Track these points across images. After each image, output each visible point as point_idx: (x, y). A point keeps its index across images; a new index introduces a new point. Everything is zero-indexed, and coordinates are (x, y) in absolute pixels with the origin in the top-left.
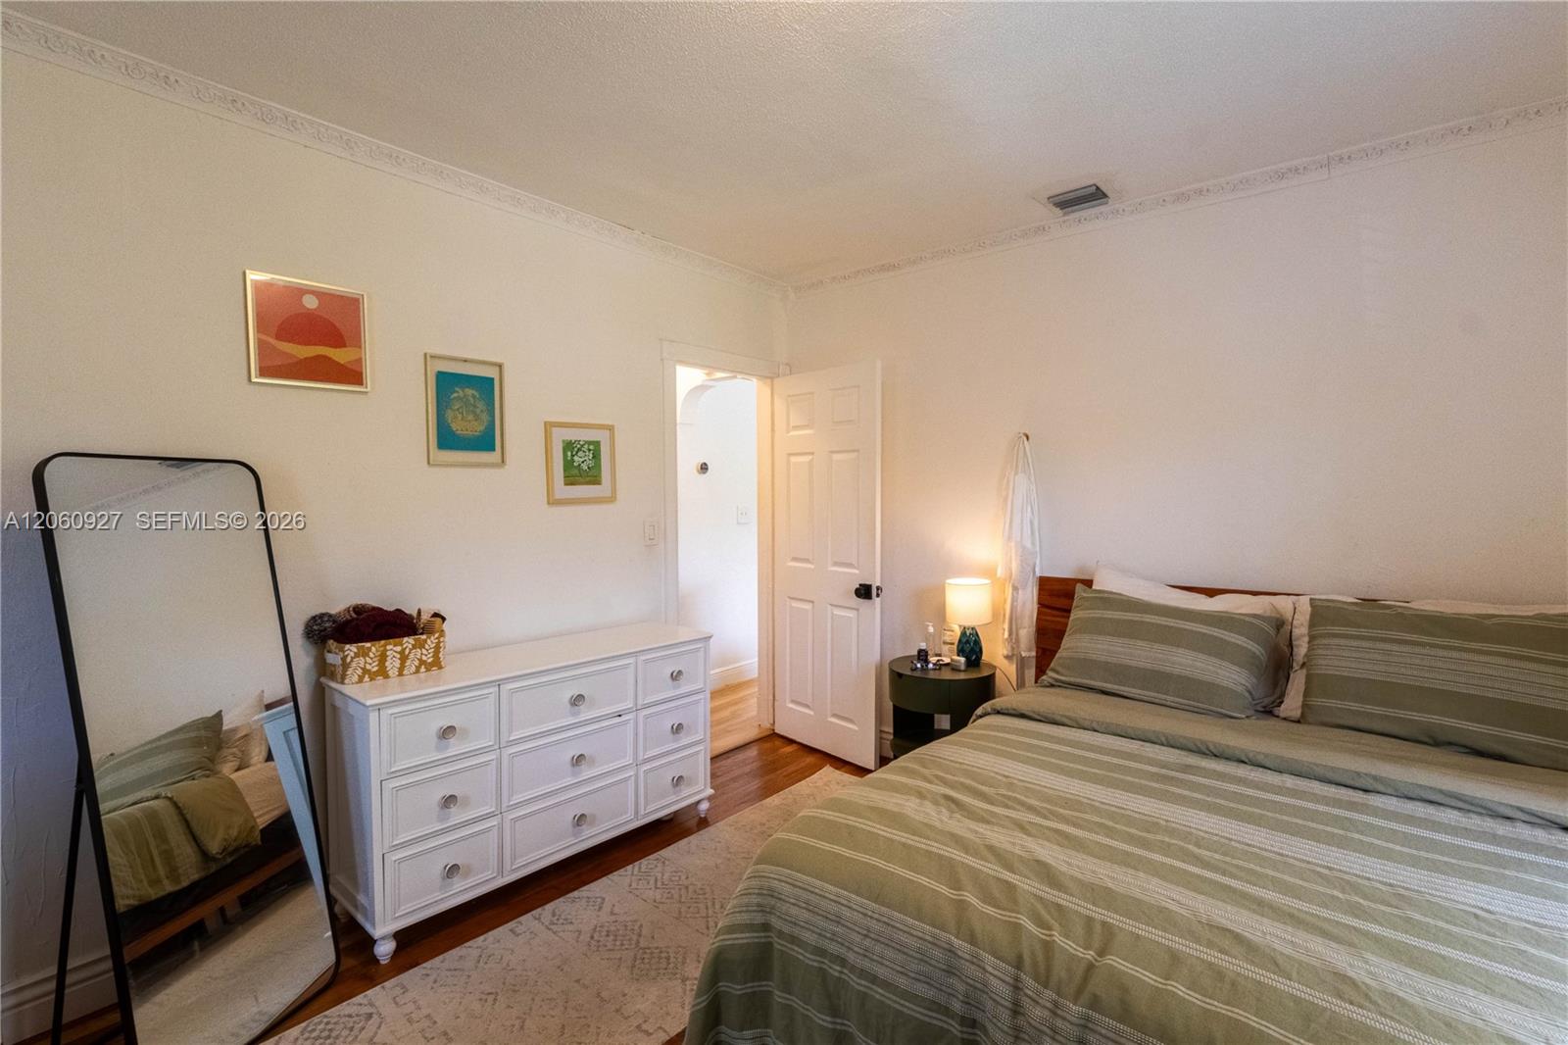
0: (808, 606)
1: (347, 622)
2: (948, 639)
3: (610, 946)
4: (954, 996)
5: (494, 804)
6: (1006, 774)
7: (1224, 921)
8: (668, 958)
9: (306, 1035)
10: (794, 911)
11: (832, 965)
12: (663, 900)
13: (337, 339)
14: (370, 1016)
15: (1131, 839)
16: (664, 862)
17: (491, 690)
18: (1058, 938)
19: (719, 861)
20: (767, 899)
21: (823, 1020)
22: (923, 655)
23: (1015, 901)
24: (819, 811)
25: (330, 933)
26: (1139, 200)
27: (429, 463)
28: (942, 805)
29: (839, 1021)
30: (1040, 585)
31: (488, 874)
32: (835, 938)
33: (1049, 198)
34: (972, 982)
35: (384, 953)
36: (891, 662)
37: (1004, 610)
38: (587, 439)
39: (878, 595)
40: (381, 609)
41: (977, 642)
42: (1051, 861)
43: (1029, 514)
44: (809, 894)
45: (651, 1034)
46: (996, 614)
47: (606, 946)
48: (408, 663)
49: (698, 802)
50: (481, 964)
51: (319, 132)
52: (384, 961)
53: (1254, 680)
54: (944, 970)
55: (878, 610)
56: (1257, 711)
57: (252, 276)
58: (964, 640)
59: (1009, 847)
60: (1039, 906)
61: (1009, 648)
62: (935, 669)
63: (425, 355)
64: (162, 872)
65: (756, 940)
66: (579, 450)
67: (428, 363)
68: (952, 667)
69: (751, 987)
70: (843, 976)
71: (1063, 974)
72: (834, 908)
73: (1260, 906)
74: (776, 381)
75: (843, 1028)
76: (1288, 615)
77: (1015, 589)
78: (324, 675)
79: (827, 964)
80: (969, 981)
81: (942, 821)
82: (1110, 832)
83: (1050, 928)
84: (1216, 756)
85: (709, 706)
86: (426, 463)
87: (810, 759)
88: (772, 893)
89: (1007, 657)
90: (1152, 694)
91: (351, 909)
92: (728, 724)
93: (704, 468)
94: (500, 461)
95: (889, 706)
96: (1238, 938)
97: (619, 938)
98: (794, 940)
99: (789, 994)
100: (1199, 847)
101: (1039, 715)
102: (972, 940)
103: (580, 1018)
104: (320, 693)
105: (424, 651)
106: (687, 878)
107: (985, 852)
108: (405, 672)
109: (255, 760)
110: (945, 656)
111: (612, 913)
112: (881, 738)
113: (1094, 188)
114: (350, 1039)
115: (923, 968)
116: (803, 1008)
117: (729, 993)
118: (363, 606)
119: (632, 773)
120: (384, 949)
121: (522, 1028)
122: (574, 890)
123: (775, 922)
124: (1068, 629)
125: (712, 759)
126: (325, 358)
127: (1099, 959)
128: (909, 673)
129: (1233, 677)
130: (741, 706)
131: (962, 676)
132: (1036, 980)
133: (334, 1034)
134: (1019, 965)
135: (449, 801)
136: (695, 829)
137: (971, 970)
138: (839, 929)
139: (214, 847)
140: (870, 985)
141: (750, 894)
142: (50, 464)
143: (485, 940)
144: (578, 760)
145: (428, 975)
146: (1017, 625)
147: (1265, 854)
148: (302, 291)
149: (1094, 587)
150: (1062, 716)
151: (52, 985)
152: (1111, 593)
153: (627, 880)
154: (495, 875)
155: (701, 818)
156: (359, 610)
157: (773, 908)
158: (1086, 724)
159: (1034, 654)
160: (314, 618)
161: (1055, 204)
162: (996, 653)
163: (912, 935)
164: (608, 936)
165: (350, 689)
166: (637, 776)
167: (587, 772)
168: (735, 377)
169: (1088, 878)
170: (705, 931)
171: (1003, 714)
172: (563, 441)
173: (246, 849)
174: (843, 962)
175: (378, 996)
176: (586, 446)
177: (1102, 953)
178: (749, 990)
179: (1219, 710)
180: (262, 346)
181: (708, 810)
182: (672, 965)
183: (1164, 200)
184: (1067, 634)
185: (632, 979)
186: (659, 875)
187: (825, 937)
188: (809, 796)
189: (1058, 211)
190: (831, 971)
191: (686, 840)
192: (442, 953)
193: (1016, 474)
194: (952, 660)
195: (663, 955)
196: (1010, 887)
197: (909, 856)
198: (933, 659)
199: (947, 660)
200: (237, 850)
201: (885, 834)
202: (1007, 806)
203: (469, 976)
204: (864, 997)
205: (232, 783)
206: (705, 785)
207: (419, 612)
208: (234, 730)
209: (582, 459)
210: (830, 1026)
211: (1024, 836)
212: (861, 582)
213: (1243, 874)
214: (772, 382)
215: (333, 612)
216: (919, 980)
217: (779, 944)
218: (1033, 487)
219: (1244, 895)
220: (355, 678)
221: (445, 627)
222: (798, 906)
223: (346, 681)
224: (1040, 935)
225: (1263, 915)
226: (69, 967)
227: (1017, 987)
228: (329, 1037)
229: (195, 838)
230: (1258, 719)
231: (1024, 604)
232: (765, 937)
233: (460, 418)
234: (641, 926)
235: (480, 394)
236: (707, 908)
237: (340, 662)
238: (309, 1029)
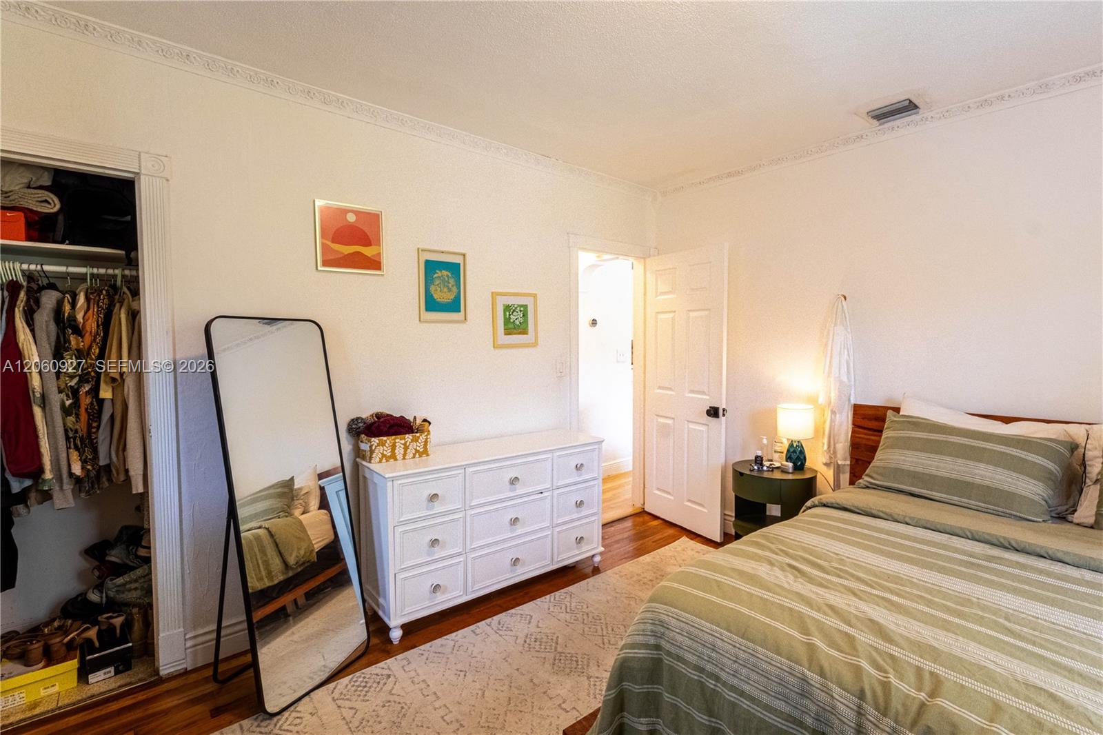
0: (670, 422)
1: (373, 424)
2: (778, 449)
3: (537, 648)
4: (807, 713)
5: (461, 548)
6: (836, 552)
7: (1038, 682)
8: (577, 661)
9: (352, 683)
10: (679, 638)
11: (708, 679)
12: (572, 621)
13: (367, 242)
14: (389, 676)
15: (948, 610)
16: (571, 596)
17: (458, 472)
18: (893, 680)
19: (609, 598)
20: (659, 627)
21: (702, 718)
22: (759, 460)
23: (855, 648)
24: (694, 568)
25: (363, 621)
26: (947, 108)
27: (420, 320)
28: (788, 572)
29: (714, 720)
30: (854, 411)
31: (458, 593)
32: (711, 660)
33: (868, 113)
34: (821, 705)
35: (397, 637)
36: (733, 465)
37: (824, 428)
38: (520, 304)
39: (724, 415)
40: (392, 416)
41: (802, 452)
42: (881, 621)
43: (846, 356)
44: (690, 626)
45: (568, 712)
46: (818, 431)
47: (534, 648)
48: (409, 451)
49: (593, 556)
50: (455, 651)
51: (357, 108)
52: (396, 642)
53: (1051, 493)
54: (797, 693)
55: (724, 426)
56: (1052, 517)
57: (319, 203)
58: (792, 450)
59: (846, 608)
60: (875, 654)
61: (828, 458)
62: (769, 471)
63: (418, 249)
64: (264, 573)
65: (650, 656)
66: (514, 311)
67: (420, 254)
68: (783, 470)
69: (646, 688)
70: (717, 689)
71: (899, 707)
72: (710, 638)
73: (1071, 673)
74: (648, 261)
75: (717, 725)
76: (1082, 441)
77: (833, 413)
78: (359, 457)
79: (704, 678)
80: (819, 703)
81: (789, 583)
82: (930, 603)
83: (886, 672)
84: (1017, 550)
85: (601, 489)
86: (418, 319)
87: (671, 531)
88: (662, 624)
89: (826, 464)
90: (955, 498)
91: (375, 607)
92: (612, 502)
93: (594, 322)
94: (464, 319)
95: (731, 496)
96: (1052, 696)
97: (543, 644)
98: (679, 659)
99: (676, 696)
100: (1010, 621)
101: (858, 509)
102: (822, 674)
103: (520, 694)
104: (356, 467)
105: (418, 444)
106: (587, 607)
107: (825, 608)
108: (407, 457)
109: (312, 509)
110: (776, 461)
111: (538, 627)
112: (725, 519)
113: (908, 101)
114: (378, 689)
115: (779, 689)
116: (686, 707)
117: (630, 690)
118: (381, 413)
119: (549, 533)
120: (396, 635)
121: (483, 695)
122: (512, 608)
123: (663, 643)
124: (880, 445)
125: (603, 525)
126: (358, 253)
127: (929, 699)
128: (748, 473)
129: (1032, 489)
130: (619, 490)
131: (790, 477)
132: (877, 709)
133: (368, 685)
134: (861, 696)
135: (434, 542)
136: (591, 574)
137: (822, 696)
138: (714, 655)
139: (292, 560)
140: (739, 697)
141: (645, 623)
142: (214, 322)
143: (456, 636)
144: (515, 521)
145: (422, 654)
146: (834, 441)
147: (1071, 632)
148: (345, 211)
149: (901, 414)
150: (879, 511)
151: (214, 635)
152: (919, 418)
153: (546, 606)
154: (461, 594)
155: (595, 567)
156: (378, 416)
157: (663, 634)
158: (900, 518)
159: (848, 462)
160: (353, 420)
161: (872, 117)
162: (816, 461)
163: (772, 665)
164: (535, 641)
165: (374, 466)
166: (552, 534)
167: (520, 530)
168: (618, 258)
169: (913, 636)
170: (602, 645)
171: (828, 507)
172: (504, 305)
173: (309, 564)
174: (717, 678)
175: (393, 664)
176: (518, 308)
177: (932, 695)
178: (645, 690)
179: (1018, 514)
180: (324, 246)
181: (600, 561)
182: (580, 667)
183: (969, 107)
184: (879, 450)
185: (554, 672)
186: (568, 604)
187: (703, 659)
188: (671, 557)
189: (875, 122)
190: (708, 684)
191: (586, 581)
192: (431, 641)
193: (836, 325)
194: (782, 465)
195: (574, 659)
196: (851, 639)
197: (766, 607)
198: (767, 464)
199: (778, 465)
200: (304, 563)
201: (746, 589)
202: (839, 576)
203: (448, 658)
204: (734, 705)
205: (301, 522)
206: (598, 545)
207: (415, 418)
208: (300, 489)
209: (516, 317)
210: (707, 723)
211: (857, 600)
212: (712, 406)
213: (1052, 647)
214: (645, 260)
215: (364, 416)
216: (777, 698)
217: (668, 660)
218: (850, 336)
219: (1055, 663)
220: (378, 460)
221: (431, 428)
222: (682, 635)
223: (372, 461)
224: (877, 676)
225: (1074, 681)
226: (223, 626)
227: (860, 713)
228: (365, 687)
229: (281, 554)
230: (1052, 523)
231: (841, 425)
232: (657, 654)
233: (439, 291)
234: (558, 637)
235: (452, 274)
236: (602, 630)
237: (369, 449)
238: (354, 680)
